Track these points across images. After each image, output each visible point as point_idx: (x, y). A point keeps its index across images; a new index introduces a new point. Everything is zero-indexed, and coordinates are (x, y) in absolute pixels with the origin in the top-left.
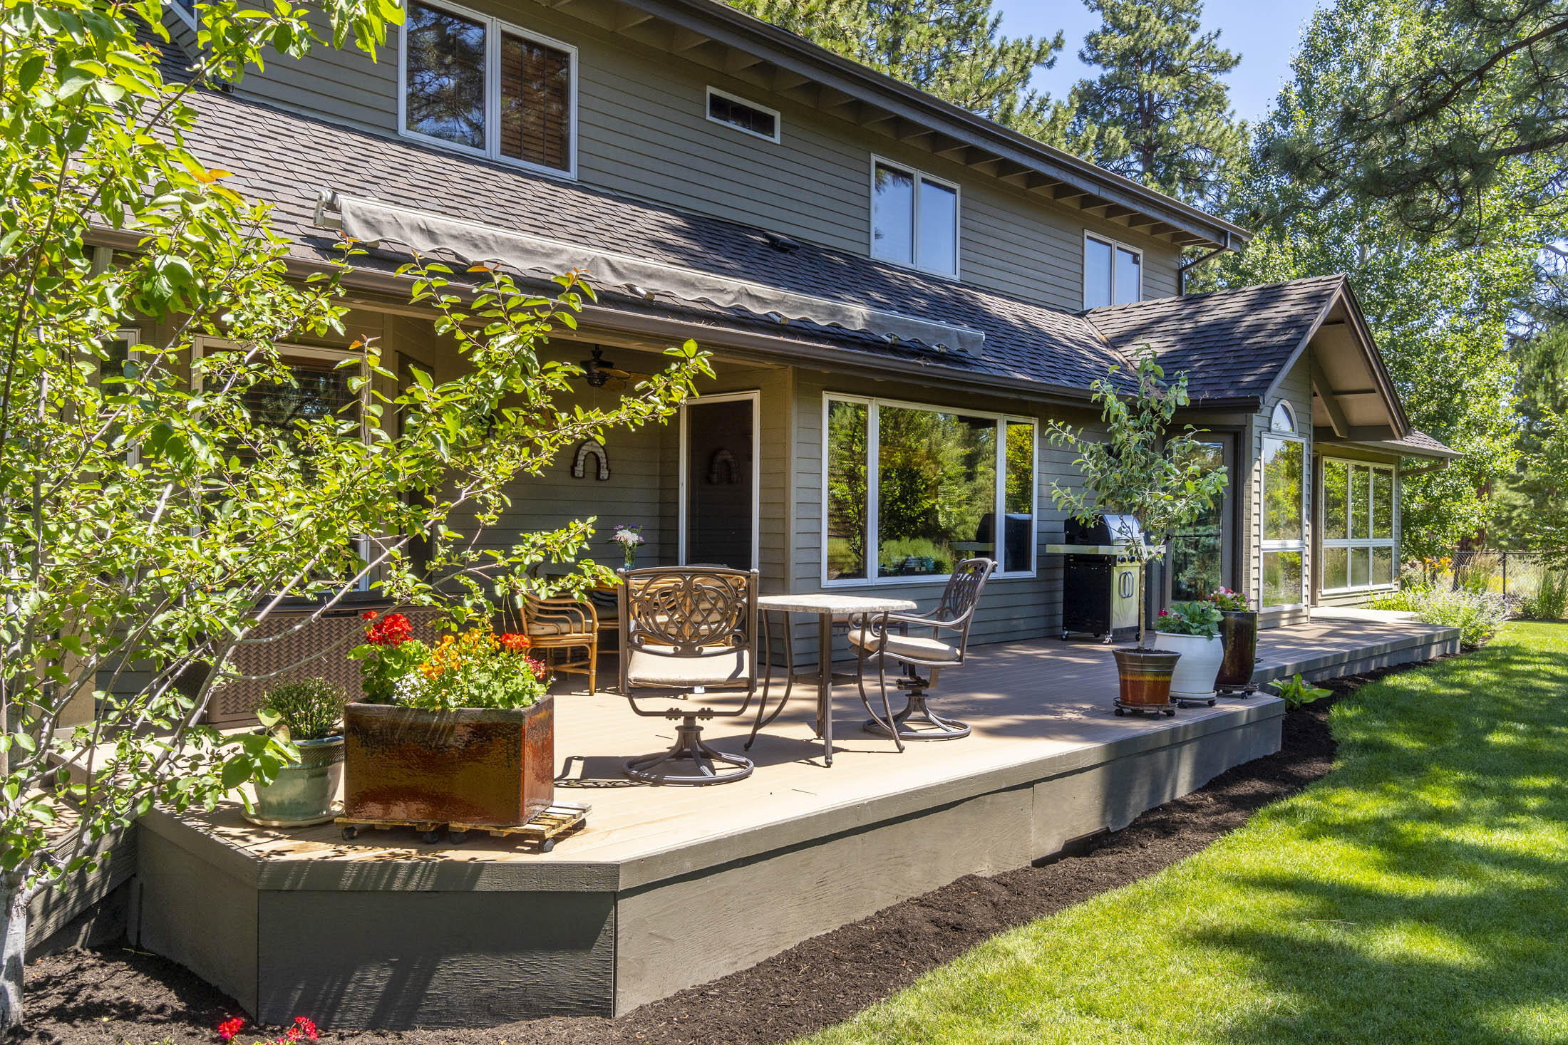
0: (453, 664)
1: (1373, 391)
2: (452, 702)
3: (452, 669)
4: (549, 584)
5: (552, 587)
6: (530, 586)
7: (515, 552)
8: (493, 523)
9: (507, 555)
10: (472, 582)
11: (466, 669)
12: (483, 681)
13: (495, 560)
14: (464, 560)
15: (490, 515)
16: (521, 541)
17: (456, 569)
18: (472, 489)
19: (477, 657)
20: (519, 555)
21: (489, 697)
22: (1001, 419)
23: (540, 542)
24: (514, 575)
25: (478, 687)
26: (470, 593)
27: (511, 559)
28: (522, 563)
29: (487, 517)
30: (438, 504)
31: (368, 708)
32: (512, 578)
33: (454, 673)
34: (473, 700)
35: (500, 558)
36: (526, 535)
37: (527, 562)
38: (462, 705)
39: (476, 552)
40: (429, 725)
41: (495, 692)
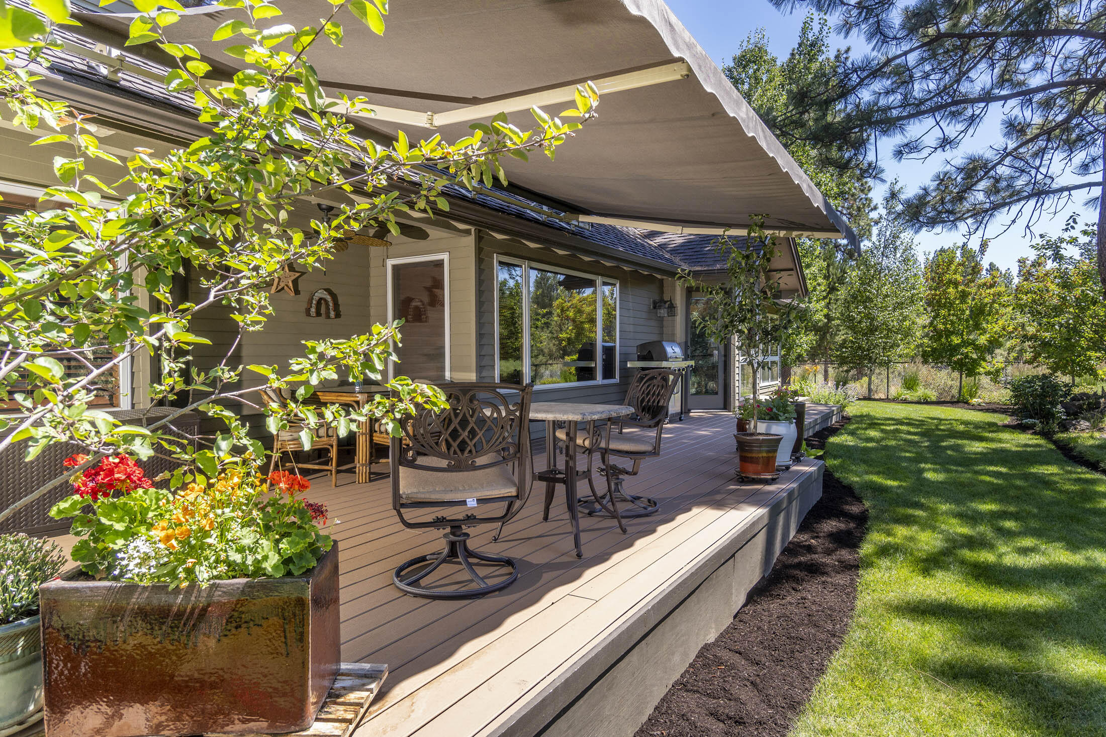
0: (204, 522)
1: (792, 270)
2: (203, 574)
3: (201, 529)
4: (348, 413)
5: (354, 416)
6: (321, 416)
7: (296, 368)
8: (258, 328)
9: (283, 371)
10: (227, 413)
11: (223, 528)
12: (247, 541)
13: (264, 380)
14: (213, 383)
15: (253, 316)
16: (303, 352)
17: (201, 395)
18: (225, 288)
19: (237, 506)
20: (300, 372)
21: (257, 562)
22: (599, 280)
23: (331, 353)
24: (296, 401)
25: (241, 550)
26: (226, 431)
27: (289, 378)
28: (306, 383)
29: (250, 318)
30: (174, 306)
31: (76, 590)
32: (292, 405)
33: (206, 534)
34: (235, 569)
35: (273, 376)
36: (309, 344)
37: (314, 381)
38: (218, 577)
39: (234, 369)
40: (170, 606)
41: (265, 558)
